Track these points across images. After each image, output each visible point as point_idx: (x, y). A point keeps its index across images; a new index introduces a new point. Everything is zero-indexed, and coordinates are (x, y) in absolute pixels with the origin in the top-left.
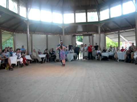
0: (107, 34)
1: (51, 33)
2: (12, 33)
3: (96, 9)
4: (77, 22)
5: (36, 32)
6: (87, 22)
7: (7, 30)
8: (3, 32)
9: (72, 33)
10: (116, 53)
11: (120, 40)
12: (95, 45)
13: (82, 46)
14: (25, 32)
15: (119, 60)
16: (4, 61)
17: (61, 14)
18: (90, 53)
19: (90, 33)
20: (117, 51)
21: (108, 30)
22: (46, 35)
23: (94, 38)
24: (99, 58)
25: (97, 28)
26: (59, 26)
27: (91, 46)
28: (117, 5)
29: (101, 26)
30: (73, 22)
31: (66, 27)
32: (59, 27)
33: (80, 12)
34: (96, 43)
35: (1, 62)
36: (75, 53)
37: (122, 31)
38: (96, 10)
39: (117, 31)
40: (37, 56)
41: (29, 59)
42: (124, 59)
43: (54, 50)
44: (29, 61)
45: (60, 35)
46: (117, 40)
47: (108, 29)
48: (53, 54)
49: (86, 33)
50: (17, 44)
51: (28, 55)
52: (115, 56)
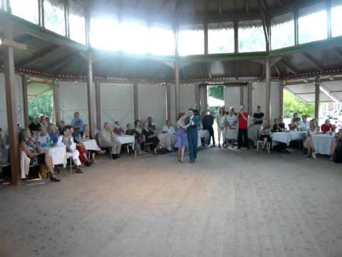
0: (287, 84)
1: (146, 78)
2: (50, 81)
3: (262, 19)
4: (211, 52)
5: (108, 78)
6: (236, 54)
7: (38, 75)
8: (28, 79)
9: (197, 78)
10: (309, 135)
11: (321, 99)
12: (256, 112)
13: (224, 114)
14: (81, 77)
15: (317, 155)
16: (36, 159)
17: (171, 32)
18: (243, 131)
19: (244, 79)
20: (312, 130)
21: (291, 74)
22: (132, 85)
23: (253, 92)
24: (266, 145)
25: (262, 68)
26: (167, 63)
27: (246, 115)
28: (315, 11)
29: (272, 65)
30: (202, 52)
31: (183, 65)
32: (167, 66)
33: (219, 27)
34: (259, 107)
35: (31, 163)
36: (205, 131)
37: (326, 77)
38: (260, 21)
39: (312, 76)
40: (112, 140)
41: (94, 149)
42: (328, 153)
43: (153, 124)
44: (94, 155)
45: (168, 84)
46: (312, 98)
47: (289, 70)
48: (152, 133)
49: (233, 80)
50: (63, 107)
51: (91, 138)
52: (305, 144)
